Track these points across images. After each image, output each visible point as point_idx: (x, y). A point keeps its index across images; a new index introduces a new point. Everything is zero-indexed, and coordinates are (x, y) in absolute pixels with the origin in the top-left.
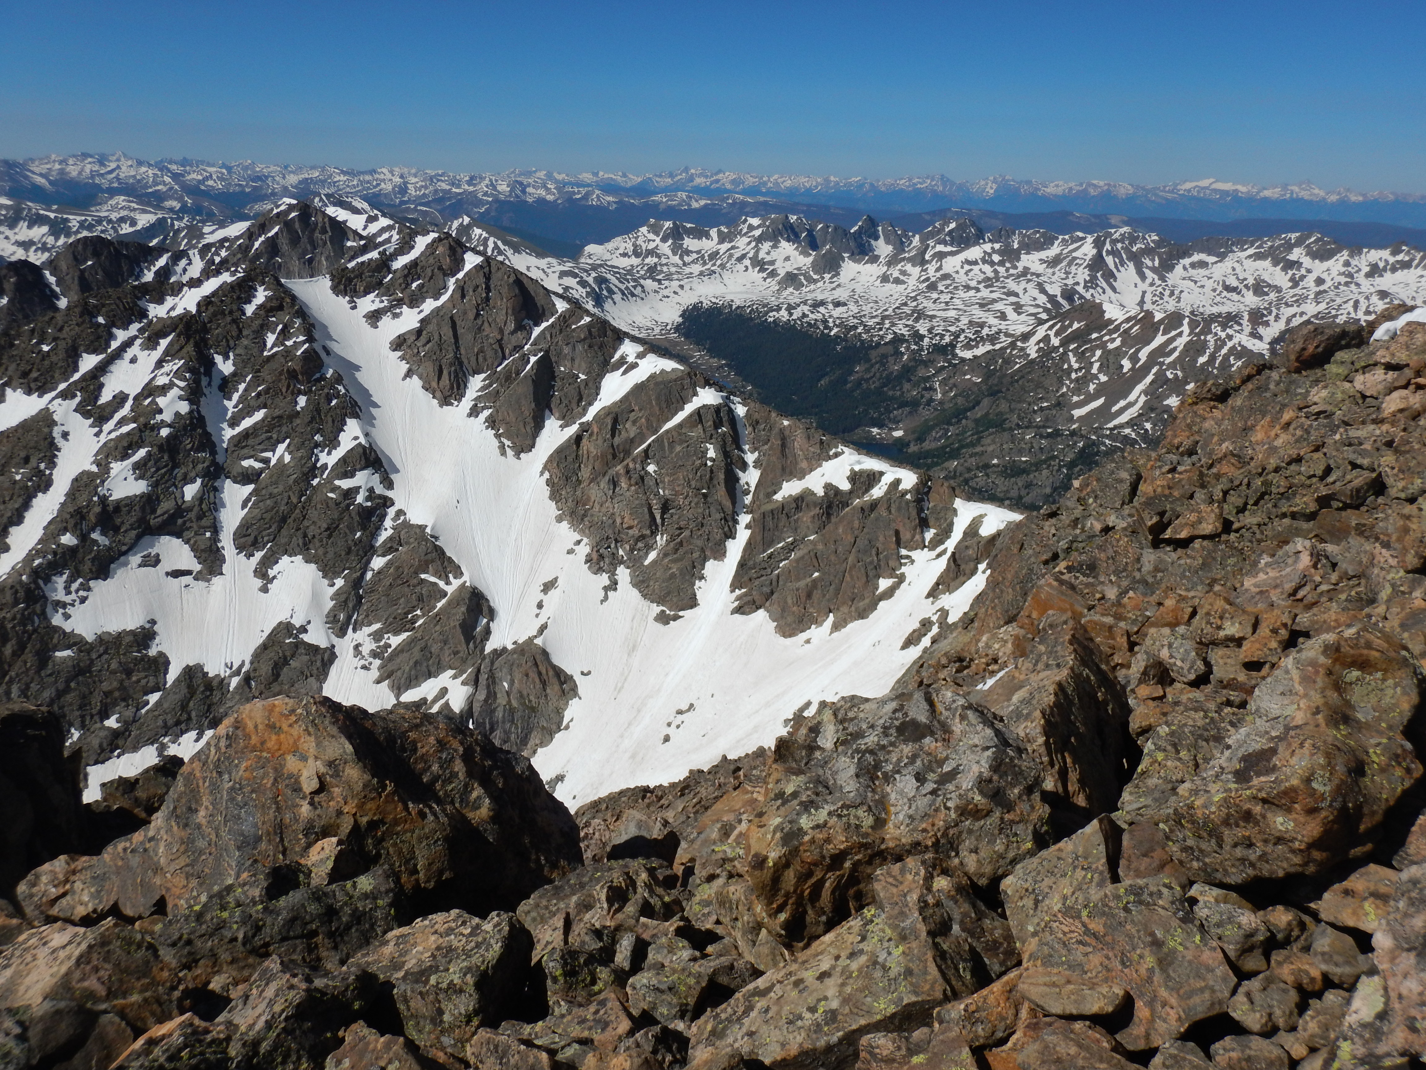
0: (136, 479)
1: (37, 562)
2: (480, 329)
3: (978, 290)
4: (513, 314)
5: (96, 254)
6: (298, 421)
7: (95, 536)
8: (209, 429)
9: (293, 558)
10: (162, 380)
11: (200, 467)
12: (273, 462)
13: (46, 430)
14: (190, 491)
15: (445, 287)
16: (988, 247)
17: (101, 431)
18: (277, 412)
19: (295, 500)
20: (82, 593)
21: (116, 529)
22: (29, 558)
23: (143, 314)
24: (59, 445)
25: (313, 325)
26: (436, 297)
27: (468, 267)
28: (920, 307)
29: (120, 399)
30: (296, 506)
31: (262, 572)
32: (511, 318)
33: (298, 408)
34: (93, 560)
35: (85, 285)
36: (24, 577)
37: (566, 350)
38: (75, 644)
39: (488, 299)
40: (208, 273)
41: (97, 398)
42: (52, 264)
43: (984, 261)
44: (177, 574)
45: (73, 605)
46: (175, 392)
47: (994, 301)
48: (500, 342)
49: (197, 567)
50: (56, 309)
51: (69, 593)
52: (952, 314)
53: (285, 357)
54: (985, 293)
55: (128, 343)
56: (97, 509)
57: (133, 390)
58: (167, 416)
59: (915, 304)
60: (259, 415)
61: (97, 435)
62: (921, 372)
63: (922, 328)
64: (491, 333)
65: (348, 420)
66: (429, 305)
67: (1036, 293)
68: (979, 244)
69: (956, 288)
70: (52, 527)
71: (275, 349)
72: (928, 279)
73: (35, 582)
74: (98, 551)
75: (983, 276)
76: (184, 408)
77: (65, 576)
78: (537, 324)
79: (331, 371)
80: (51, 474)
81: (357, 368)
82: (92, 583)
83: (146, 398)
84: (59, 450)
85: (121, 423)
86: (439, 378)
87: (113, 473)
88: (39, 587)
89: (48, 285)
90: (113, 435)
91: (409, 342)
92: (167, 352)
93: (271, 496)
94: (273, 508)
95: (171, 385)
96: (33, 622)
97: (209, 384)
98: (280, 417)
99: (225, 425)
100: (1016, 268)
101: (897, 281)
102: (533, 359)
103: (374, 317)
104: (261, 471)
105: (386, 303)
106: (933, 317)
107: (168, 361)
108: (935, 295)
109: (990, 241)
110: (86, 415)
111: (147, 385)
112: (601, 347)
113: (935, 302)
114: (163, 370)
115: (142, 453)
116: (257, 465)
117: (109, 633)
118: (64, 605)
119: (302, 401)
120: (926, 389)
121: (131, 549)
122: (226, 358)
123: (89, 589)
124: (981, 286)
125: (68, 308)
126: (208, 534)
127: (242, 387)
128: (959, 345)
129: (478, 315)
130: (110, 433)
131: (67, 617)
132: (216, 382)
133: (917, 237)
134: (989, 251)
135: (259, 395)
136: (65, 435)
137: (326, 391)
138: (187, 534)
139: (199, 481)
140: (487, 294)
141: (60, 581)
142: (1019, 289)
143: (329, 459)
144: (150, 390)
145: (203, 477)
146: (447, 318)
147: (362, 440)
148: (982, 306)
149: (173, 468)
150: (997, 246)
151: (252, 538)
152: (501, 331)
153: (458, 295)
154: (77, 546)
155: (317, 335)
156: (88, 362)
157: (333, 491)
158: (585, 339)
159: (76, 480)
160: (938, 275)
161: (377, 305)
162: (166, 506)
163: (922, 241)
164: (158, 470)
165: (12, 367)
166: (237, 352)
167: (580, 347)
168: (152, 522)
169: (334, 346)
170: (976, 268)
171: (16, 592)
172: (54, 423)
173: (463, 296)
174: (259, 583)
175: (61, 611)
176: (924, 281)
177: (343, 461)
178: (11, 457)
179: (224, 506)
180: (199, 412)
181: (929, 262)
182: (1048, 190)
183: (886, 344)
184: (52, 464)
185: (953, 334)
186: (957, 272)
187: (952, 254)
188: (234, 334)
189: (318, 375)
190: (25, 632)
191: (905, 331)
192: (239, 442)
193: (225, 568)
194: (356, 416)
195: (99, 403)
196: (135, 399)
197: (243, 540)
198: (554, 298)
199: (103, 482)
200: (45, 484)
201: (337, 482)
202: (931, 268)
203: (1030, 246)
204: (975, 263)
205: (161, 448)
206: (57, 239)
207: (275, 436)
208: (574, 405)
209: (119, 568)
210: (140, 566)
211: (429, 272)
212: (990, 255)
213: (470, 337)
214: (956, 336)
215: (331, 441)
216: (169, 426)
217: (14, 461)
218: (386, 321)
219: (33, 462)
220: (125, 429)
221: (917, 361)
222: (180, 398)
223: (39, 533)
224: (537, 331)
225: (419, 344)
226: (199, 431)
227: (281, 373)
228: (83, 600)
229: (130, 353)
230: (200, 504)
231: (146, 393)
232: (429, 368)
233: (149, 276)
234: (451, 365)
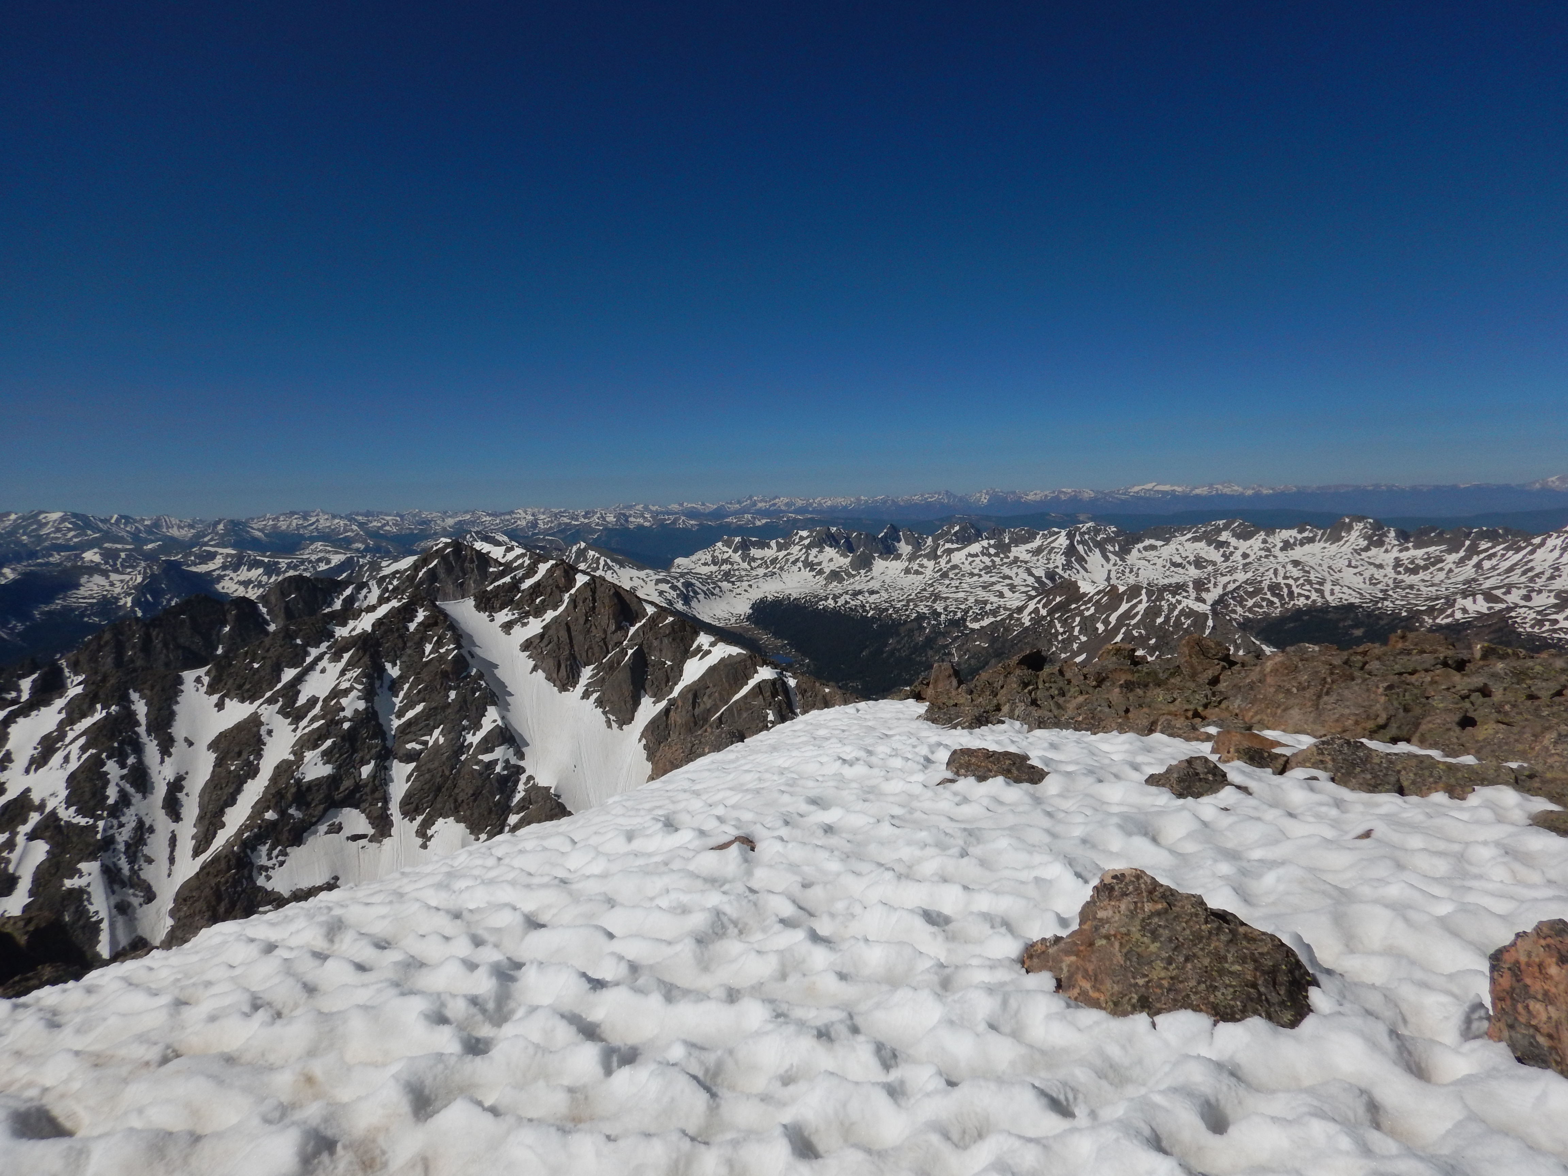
0: (324, 764)
1: (245, 835)
2: (589, 631)
3: (980, 576)
4: (614, 618)
5: (298, 589)
6: (450, 711)
7: (291, 811)
8: (381, 721)
9: (446, 820)
10: (345, 685)
11: (374, 751)
12: (431, 743)
13: (255, 729)
14: (366, 771)
15: (562, 601)
16: (985, 543)
17: (297, 728)
18: (434, 705)
19: (447, 773)
20: (281, 858)
21: (308, 805)
22: (240, 832)
23: (331, 635)
24: (265, 741)
25: (461, 636)
26: (555, 609)
27: (579, 584)
28: (936, 591)
29: (313, 701)
30: (448, 778)
31: (422, 833)
32: (612, 621)
33: (450, 700)
34: (290, 831)
35: (289, 614)
36: (235, 848)
37: (656, 643)
38: (274, 900)
39: (594, 608)
40: (382, 600)
41: (295, 700)
42: (263, 598)
43: (983, 554)
44: (355, 838)
45: (273, 868)
46: (355, 693)
47: (993, 584)
48: (604, 640)
49: (371, 831)
50: (267, 633)
51: (270, 859)
52: (961, 595)
53: (439, 661)
54: (986, 578)
55: (320, 658)
56: (293, 790)
57: (323, 694)
58: (348, 713)
59: (932, 589)
60: (419, 708)
61: (294, 730)
62: (941, 642)
63: (939, 607)
64: (598, 634)
65: (488, 707)
66: (550, 615)
67: (1025, 576)
68: (978, 541)
69: (963, 575)
70: (258, 806)
71: (432, 656)
72: (941, 570)
73: (244, 851)
74: (294, 823)
75: (983, 565)
76: (361, 705)
77: (268, 845)
78: (633, 625)
79: (475, 670)
80: (258, 764)
81: (496, 666)
82: (289, 850)
83: (332, 700)
84: (265, 744)
85: (312, 721)
86: (558, 671)
87: (306, 760)
88: (247, 856)
89: (261, 615)
90: (307, 730)
91: (535, 644)
92: (348, 663)
93: (429, 771)
94: (431, 780)
95: (352, 688)
96: (242, 884)
97: (381, 686)
98: (435, 708)
99: (393, 717)
100: (1008, 557)
101: (917, 572)
102: (630, 652)
103: (507, 627)
104: (421, 751)
105: (516, 615)
106: (947, 598)
107: (350, 670)
108: (947, 582)
109: (987, 538)
110: (286, 715)
111: (333, 689)
112: (682, 640)
113: (947, 587)
114: (345, 677)
115: (329, 743)
116: (418, 747)
117: (302, 890)
118: (266, 869)
119: (453, 695)
120: (945, 654)
121: (319, 820)
122: (394, 665)
123: (286, 855)
124: (982, 573)
125: (275, 633)
126: (380, 805)
127: (406, 686)
128: (969, 619)
129: (587, 621)
130: (304, 729)
131: (269, 878)
132: (387, 684)
133: (930, 538)
134: (987, 546)
135: (419, 692)
136: (270, 732)
137: (471, 685)
138: (364, 805)
139: (373, 762)
140: (594, 604)
141: (264, 849)
142: (1012, 573)
143: (474, 739)
144: (336, 693)
145: (376, 759)
146: (563, 624)
147: (500, 722)
148: (984, 588)
149: (352, 754)
150: (992, 542)
151: (414, 805)
152: (605, 632)
153: (572, 606)
154: (277, 820)
155: (464, 642)
156: (289, 674)
157: (477, 764)
158: (670, 634)
159: (277, 767)
160: (948, 566)
161: (510, 617)
162: (347, 784)
163: (933, 541)
164: (341, 755)
165: (230, 682)
166: (403, 659)
167: (666, 641)
168: (336, 797)
169: (478, 651)
170: (977, 560)
171: (229, 861)
172: (262, 724)
173: (575, 607)
174: (420, 841)
175: (264, 874)
176: (937, 571)
177: (485, 739)
178: (228, 753)
179: (392, 781)
180: (373, 708)
181: (941, 557)
182: (1029, 498)
183: (912, 620)
184: (259, 756)
185: (963, 610)
186: (963, 563)
187: (958, 549)
188: (401, 645)
189: (465, 674)
190: (235, 892)
191: (926, 610)
192: (404, 729)
193: (393, 831)
194: (494, 703)
195: (297, 705)
196: (324, 700)
197: (407, 807)
198: (645, 604)
199: (298, 767)
200: (253, 772)
201: (480, 757)
202: (943, 561)
203: (1018, 541)
204: (977, 555)
205: (343, 738)
206: (269, 579)
207: (432, 723)
208: (663, 686)
209: (309, 836)
210: (326, 833)
211: (549, 590)
212: (987, 549)
213: (581, 637)
214: (966, 612)
215: (475, 725)
216: (349, 720)
217: (232, 754)
218: (517, 629)
219: (245, 755)
220: (316, 725)
221: (937, 633)
222: (359, 698)
223: (248, 811)
224: (632, 630)
225: (542, 645)
226: (373, 723)
227: (436, 674)
228: (282, 864)
229: (321, 665)
230: (374, 781)
231: (332, 695)
232: (551, 663)
233: (338, 605)
234: (567, 660)
